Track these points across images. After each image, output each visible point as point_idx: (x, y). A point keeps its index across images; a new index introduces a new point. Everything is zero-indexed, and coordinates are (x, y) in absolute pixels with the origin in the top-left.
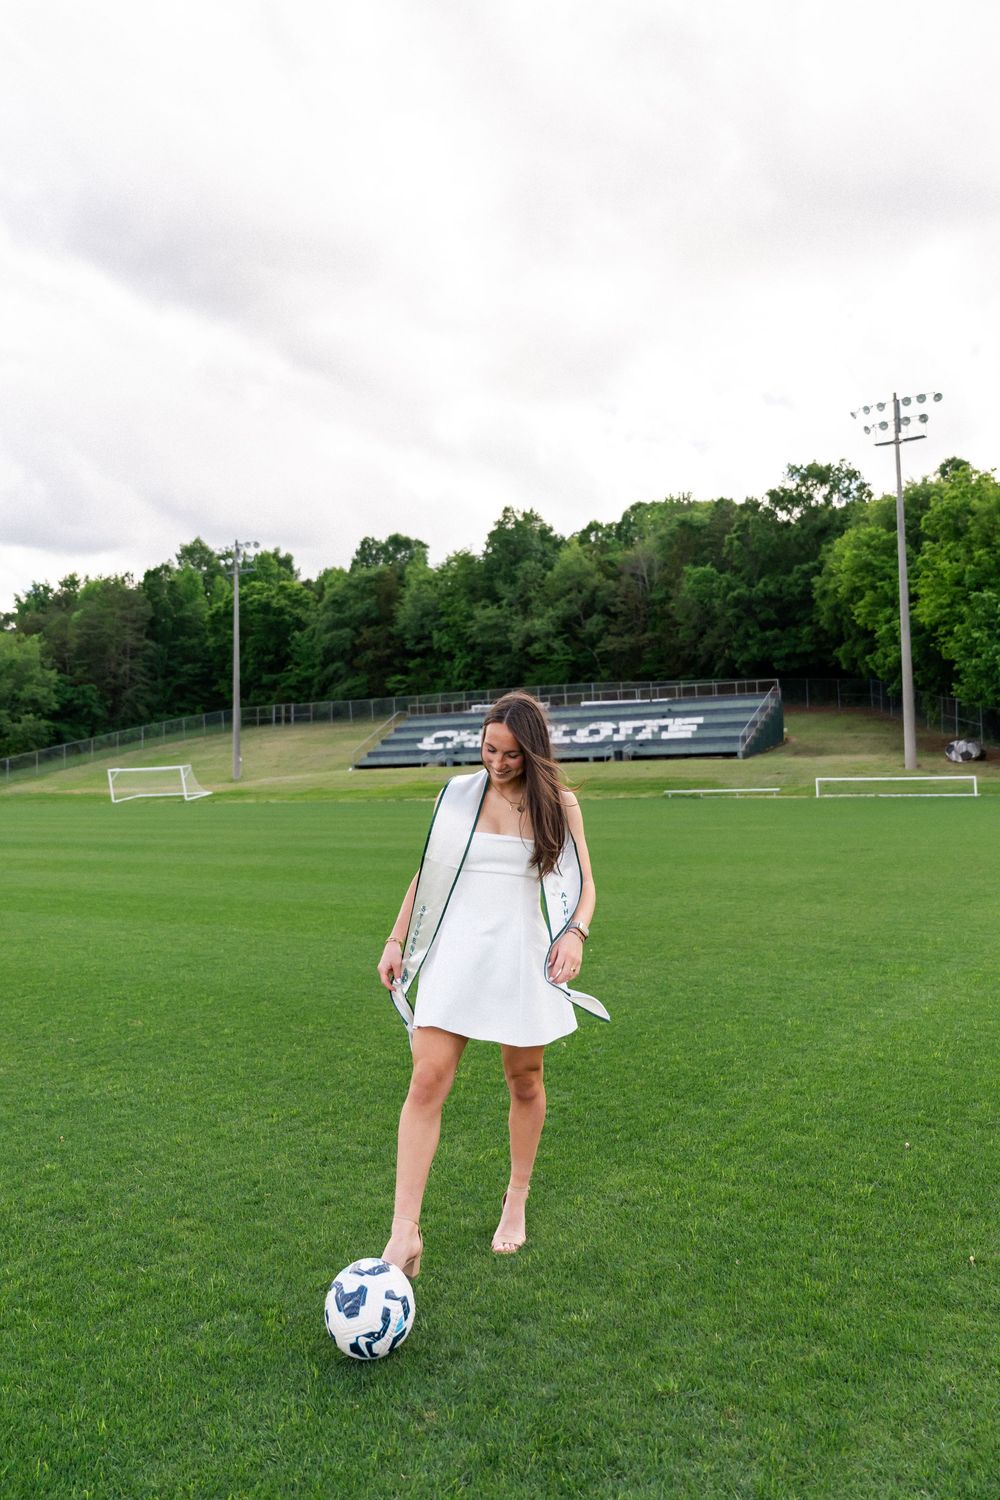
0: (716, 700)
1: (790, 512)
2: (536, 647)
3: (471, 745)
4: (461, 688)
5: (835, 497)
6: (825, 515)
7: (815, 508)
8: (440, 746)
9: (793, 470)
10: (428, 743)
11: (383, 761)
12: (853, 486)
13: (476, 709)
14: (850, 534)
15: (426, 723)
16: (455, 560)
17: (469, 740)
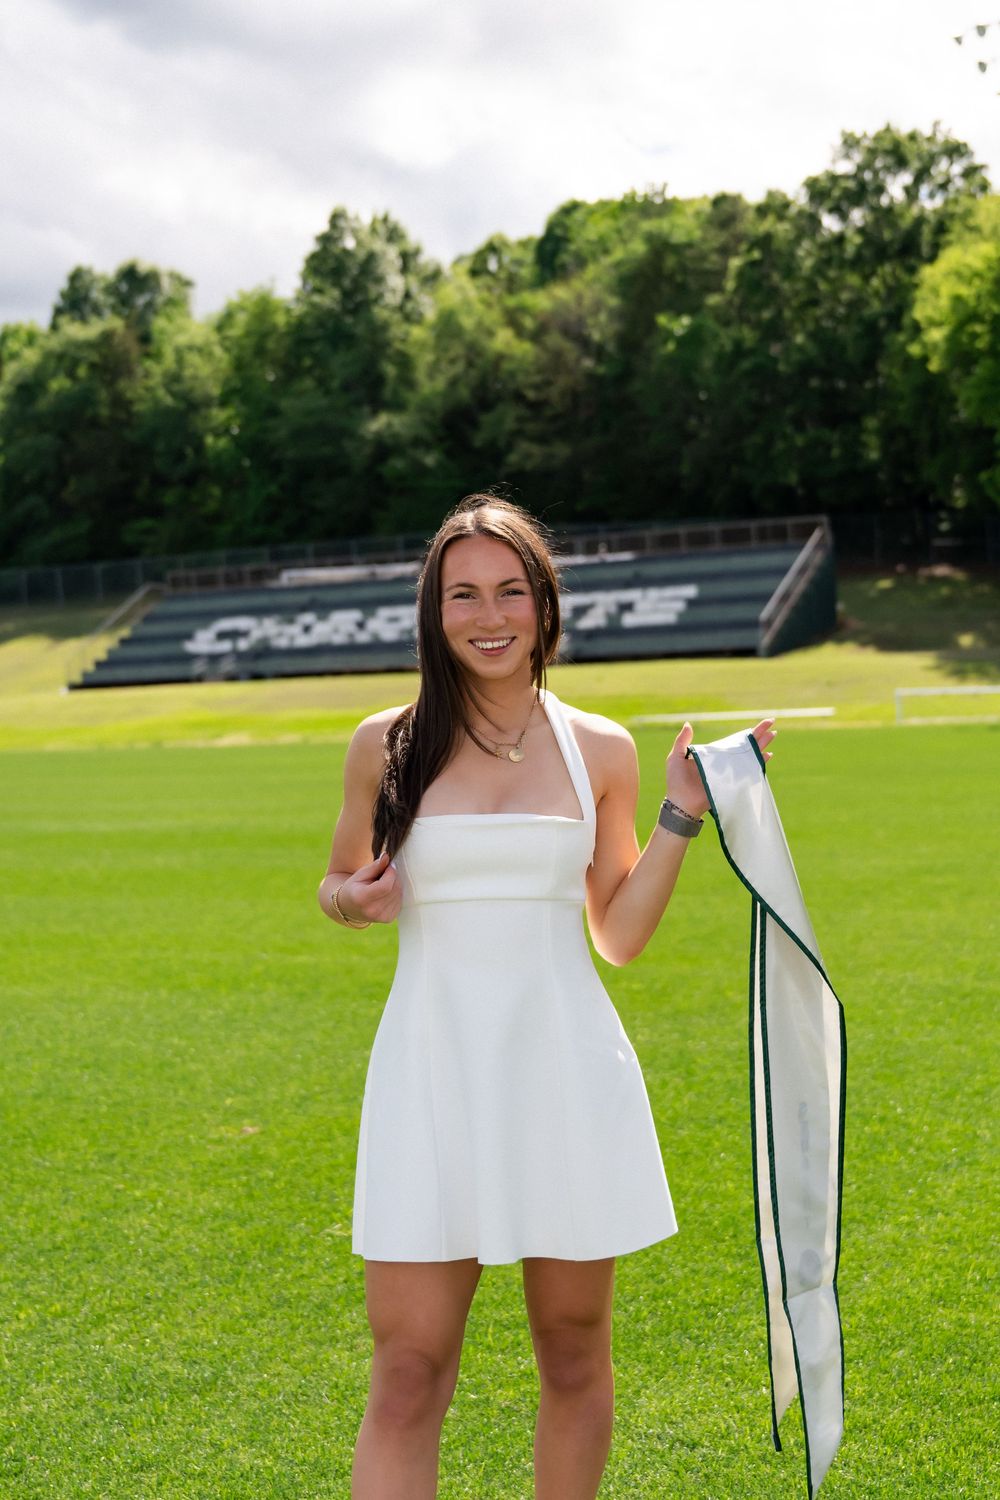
0: (718, 555)
1: (844, 216)
2: (398, 464)
3: (282, 643)
4: (258, 542)
5: (924, 190)
6: (906, 223)
7: (890, 210)
8: (225, 646)
9: (850, 143)
10: (203, 642)
11: (122, 673)
12: (957, 169)
13: (290, 579)
14: (952, 257)
15: (198, 605)
16: (241, 308)
17: (280, 635)
